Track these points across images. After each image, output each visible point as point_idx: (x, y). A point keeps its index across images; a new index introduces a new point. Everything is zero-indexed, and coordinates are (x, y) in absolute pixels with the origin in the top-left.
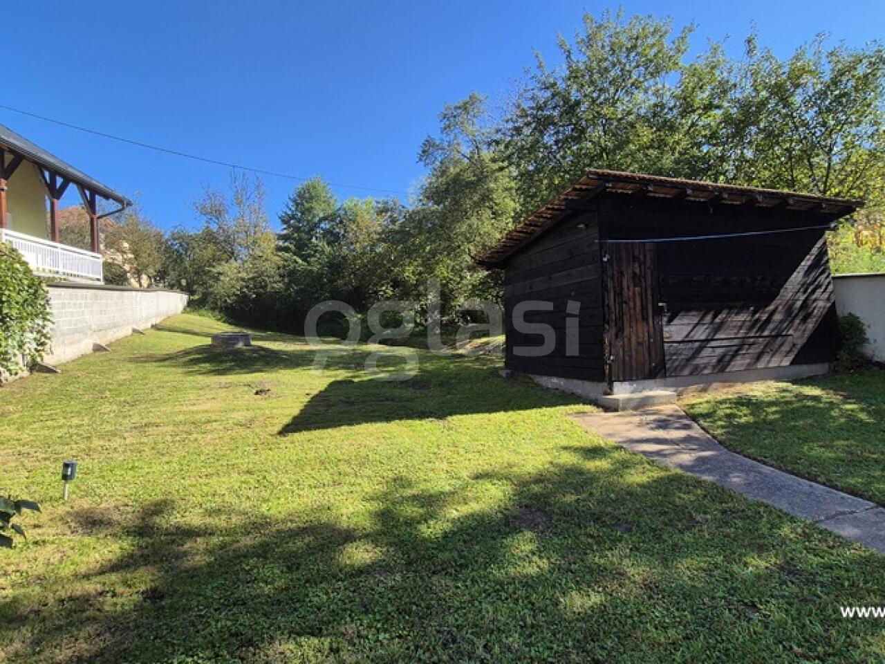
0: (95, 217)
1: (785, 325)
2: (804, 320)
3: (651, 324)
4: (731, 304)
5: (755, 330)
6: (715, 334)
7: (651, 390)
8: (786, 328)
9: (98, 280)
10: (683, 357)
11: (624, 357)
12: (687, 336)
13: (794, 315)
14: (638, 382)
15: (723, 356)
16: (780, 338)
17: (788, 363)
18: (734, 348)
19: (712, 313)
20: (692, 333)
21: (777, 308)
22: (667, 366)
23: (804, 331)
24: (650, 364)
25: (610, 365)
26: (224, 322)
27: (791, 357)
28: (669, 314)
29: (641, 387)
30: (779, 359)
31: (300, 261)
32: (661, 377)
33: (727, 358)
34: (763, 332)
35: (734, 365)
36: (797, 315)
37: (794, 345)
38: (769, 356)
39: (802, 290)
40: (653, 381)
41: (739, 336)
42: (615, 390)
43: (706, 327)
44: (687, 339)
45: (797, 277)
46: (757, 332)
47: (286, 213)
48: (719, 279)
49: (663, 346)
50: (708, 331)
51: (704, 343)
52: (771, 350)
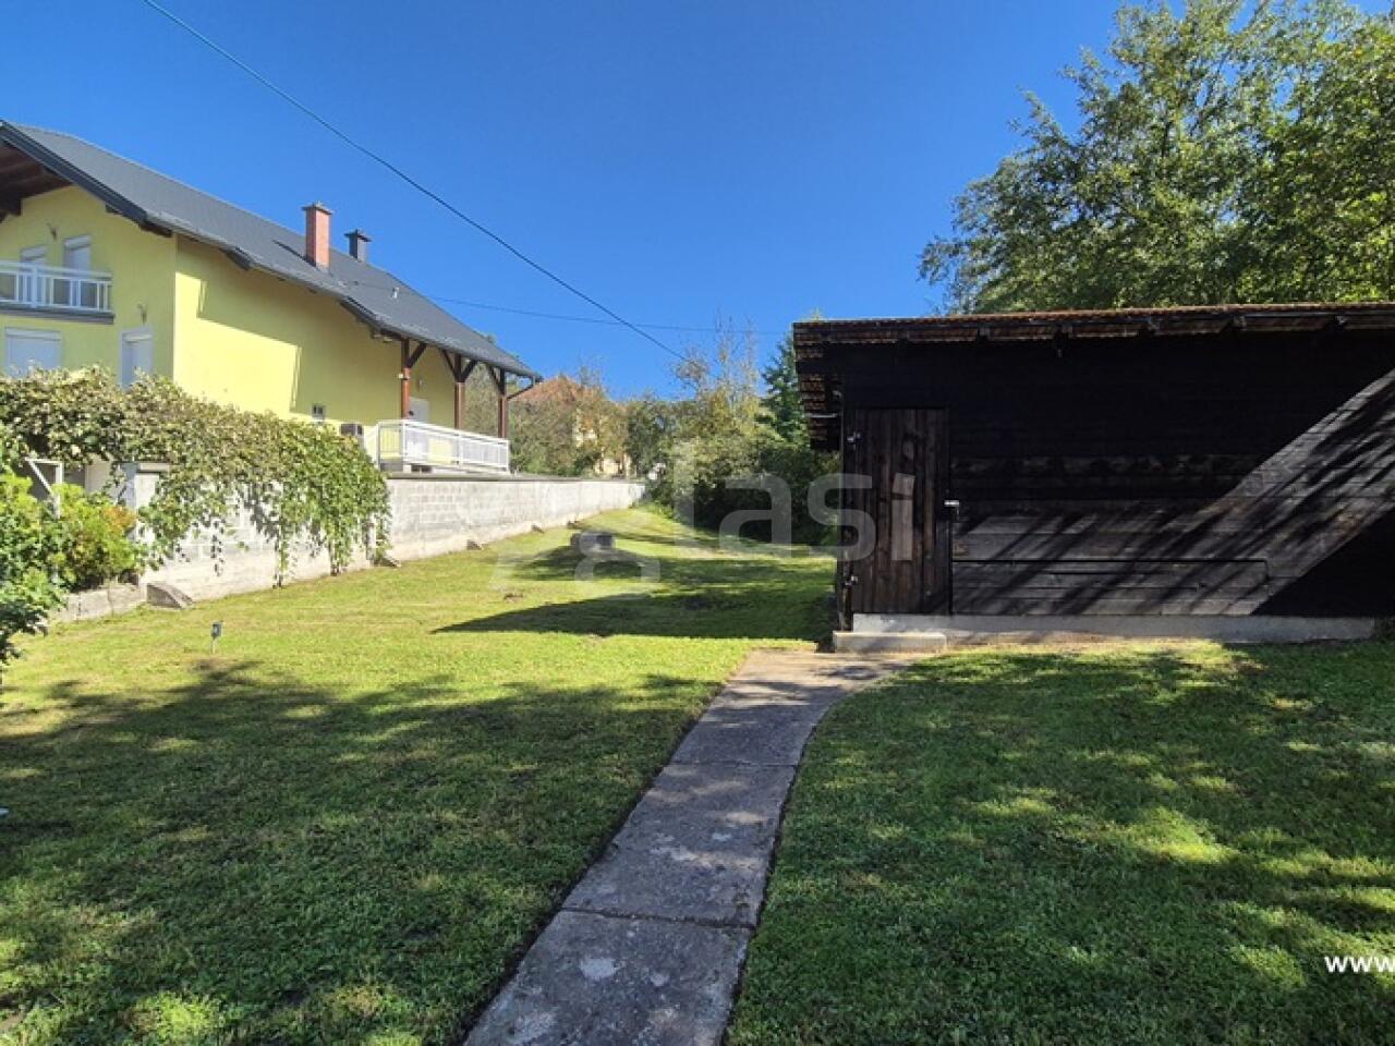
0: (504, 398)
1: (1247, 541)
2: (1305, 534)
3: (929, 532)
4: (1107, 504)
5: (1163, 549)
6: (1062, 553)
7: (923, 631)
8: (1247, 547)
9: (504, 469)
10: (989, 584)
11: (875, 580)
12: (1003, 553)
13: (1272, 524)
14: (898, 616)
15: (1079, 590)
16: (1228, 565)
17: (1248, 612)
18: (1108, 578)
19: (1059, 519)
20: (1013, 550)
21: (1226, 512)
22: (955, 597)
23: (1302, 554)
24: (922, 591)
25: (850, 588)
26: (677, 521)
27: (1258, 600)
28: (965, 519)
29: (904, 625)
30: (1226, 602)
31: (777, 436)
32: (943, 613)
33: (1089, 593)
34: (1184, 551)
35: (1103, 607)
36: (1281, 526)
37: (1268, 579)
38: (1197, 595)
39: (1304, 479)
40: (927, 617)
41: (1122, 557)
42: (855, 625)
43: (1043, 539)
44: (1002, 558)
45: (1295, 454)
46: (1167, 552)
47: (770, 369)
48: (1084, 463)
49: (950, 567)
50: (1047, 547)
51: (1036, 567)
52: (1203, 586)
